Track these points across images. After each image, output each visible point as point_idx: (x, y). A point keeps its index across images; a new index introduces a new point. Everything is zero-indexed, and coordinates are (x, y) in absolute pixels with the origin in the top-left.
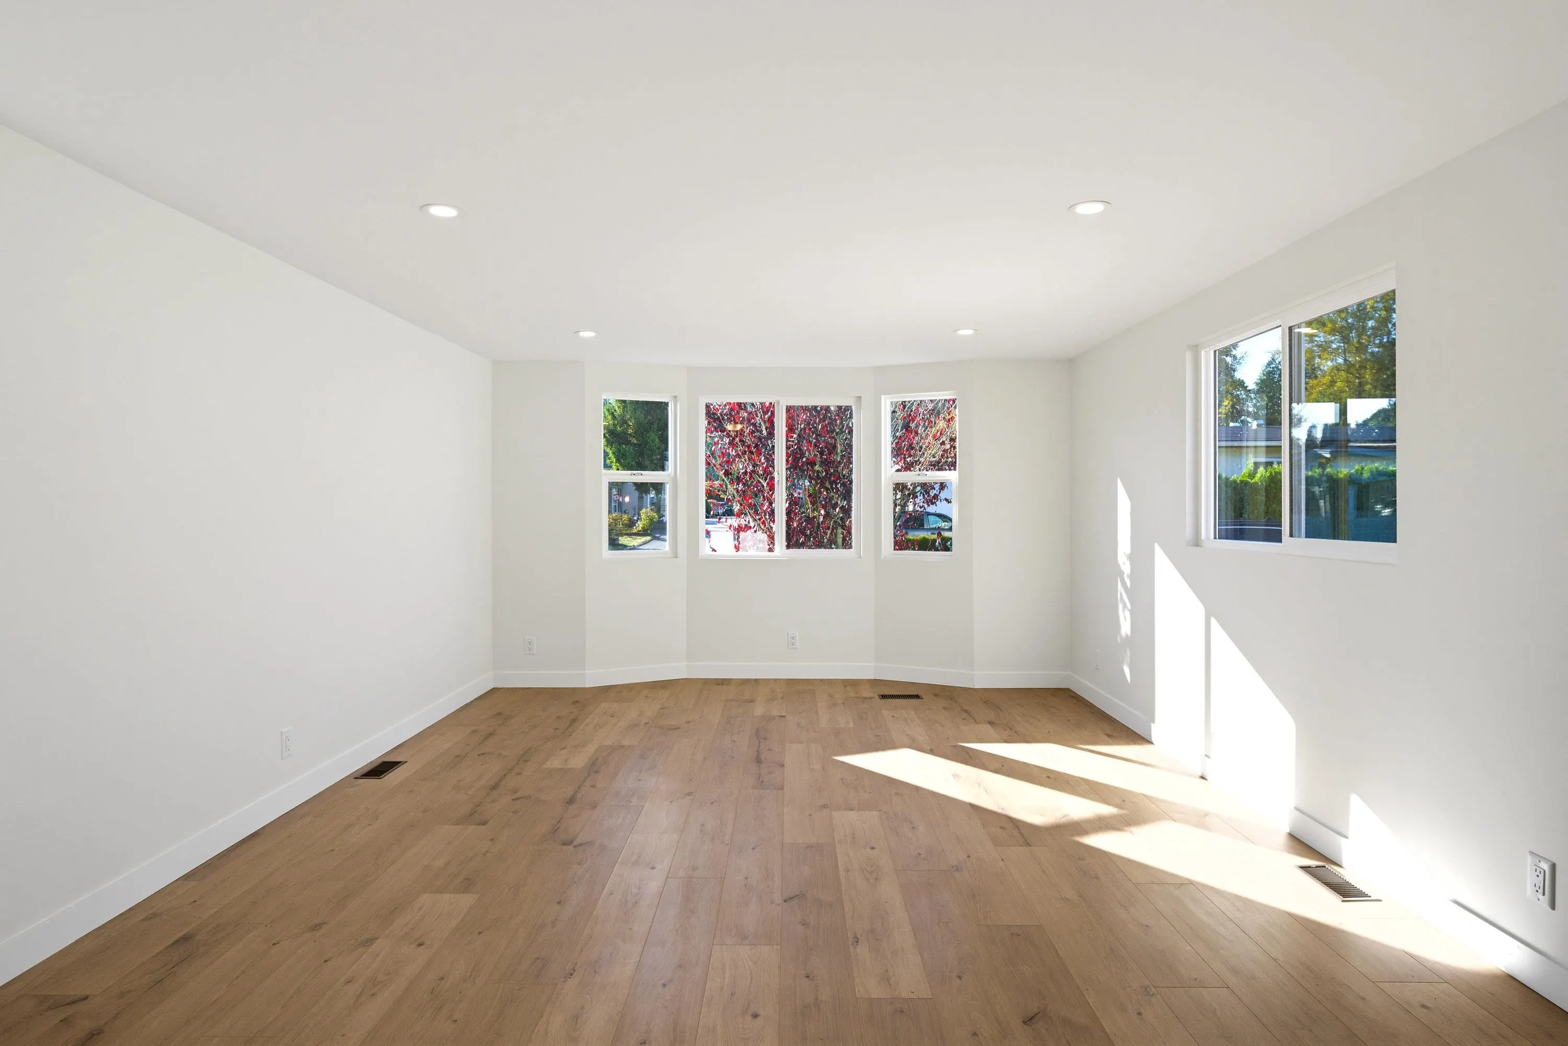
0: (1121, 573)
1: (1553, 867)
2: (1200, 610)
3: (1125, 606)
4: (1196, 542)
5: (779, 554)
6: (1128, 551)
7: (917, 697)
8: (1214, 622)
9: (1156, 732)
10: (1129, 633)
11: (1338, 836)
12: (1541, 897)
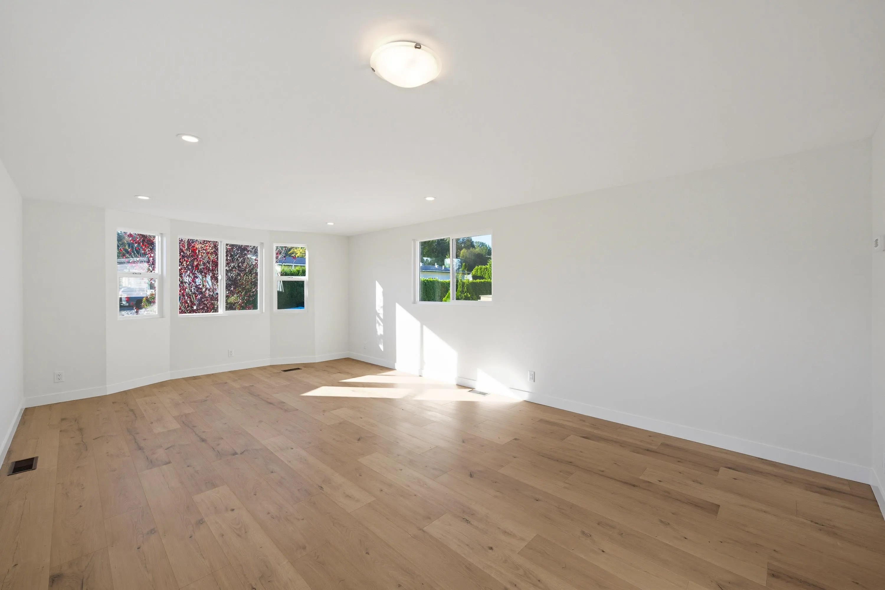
0: (378, 315)
1: (534, 373)
2: (418, 324)
3: (379, 324)
4: (414, 302)
5: (222, 313)
6: (382, 304)
7: (298, 369)
8: (424, 327)
9: (397, 366)
10: (382, 333)
11: (473, 381)
12: (531, 380)
